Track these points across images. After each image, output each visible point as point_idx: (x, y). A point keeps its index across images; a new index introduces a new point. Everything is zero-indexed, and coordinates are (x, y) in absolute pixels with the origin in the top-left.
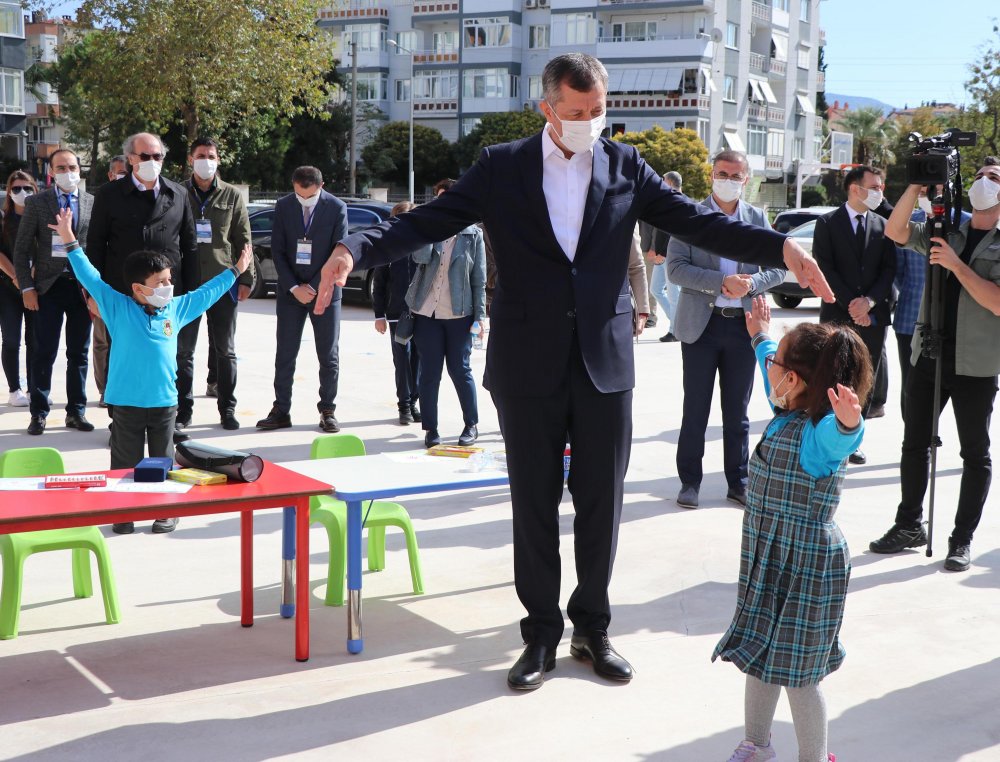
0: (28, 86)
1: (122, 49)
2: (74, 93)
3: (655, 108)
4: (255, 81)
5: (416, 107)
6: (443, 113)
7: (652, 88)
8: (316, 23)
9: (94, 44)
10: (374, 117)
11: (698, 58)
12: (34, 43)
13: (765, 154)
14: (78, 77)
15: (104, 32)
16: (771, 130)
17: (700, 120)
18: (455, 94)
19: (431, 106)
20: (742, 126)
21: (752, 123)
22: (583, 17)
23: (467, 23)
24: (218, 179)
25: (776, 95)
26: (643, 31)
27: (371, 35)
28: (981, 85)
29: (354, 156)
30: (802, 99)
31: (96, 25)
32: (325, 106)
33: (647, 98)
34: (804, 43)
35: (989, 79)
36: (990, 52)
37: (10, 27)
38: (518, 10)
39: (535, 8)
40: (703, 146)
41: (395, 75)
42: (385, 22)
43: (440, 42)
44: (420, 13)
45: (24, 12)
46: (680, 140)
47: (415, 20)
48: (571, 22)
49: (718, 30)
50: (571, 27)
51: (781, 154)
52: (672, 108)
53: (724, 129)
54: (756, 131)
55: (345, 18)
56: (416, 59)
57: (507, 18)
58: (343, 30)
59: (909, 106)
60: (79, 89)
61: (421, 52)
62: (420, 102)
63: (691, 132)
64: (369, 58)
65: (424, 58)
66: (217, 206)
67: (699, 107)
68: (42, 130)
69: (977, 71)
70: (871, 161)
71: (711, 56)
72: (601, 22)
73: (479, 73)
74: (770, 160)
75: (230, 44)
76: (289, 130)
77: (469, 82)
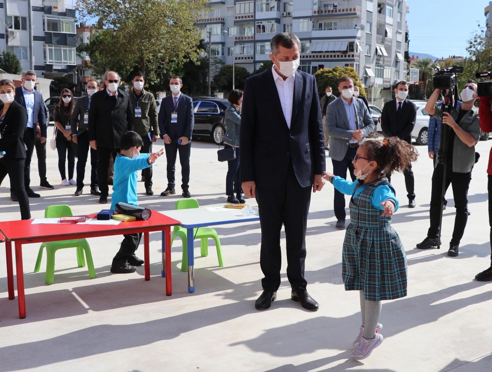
0: (78, 53)
1: (115, 37)
2: (95, 56)
3: (336, 58)
4: (168, 49)
5: (236, 59)
6: (247, 61)
7: (335, 50)
8: (194, 24)
9: (103, 35)
10: (218, 63)
11: (354, 37)
12: (81, 36)
13: (383, 78)
14: (97, 49)
15: (107, 30)
16: (385, 67)
17: (355, 63)
18: (252, 53)
19: (242, 58)
20: (373, 65)
21: (377, 64)
22: (306, 20)
23: (257, 23)
24: (144, 90)
25: (387, 53)
26: (331, 26)
27: (217, 29)
28: (473, 49)
29: (210, 79)
30: (398, 54)
31: (104, 27)
32: (198, 59)
33: (333, 54)
34: (399, 31)
35: (476, 46)
36: (476, 35)
37: (71, 30)
38: (279, 17)
39: (286, 17)
40: (357, 74)
41: (227, 45)
42: (223, 23)
43: (246, 31)
44: (238, 19)
45: (76, 24)
46: (347, 72)
47: (235, 22)
48: (301, 22)
49: (363, 25)
50: (301, 24)
51: (389, 77)
52: (344, 58)
53: (365, 67)
54: (379, 68)
55: (206, 22)
56: (236, 38)
57: (274, 21)
58: (206, 27)
59: (444, 58)
60: (97, 54)
61: (238, 36)
62: (238, 56)
63: (352, 68)
64: (216, 38)
65: (239, 38)
66: (144, 101)
67: (355, 58)
68: (84, 71)
69: (471, 43)
70: (427, 81)
71: (360, 36)
72: (313, 22)
73: (262, 44)
74: (385, 80)
75: (158, 34)
76: (183, 69)
77: (258, 48)
